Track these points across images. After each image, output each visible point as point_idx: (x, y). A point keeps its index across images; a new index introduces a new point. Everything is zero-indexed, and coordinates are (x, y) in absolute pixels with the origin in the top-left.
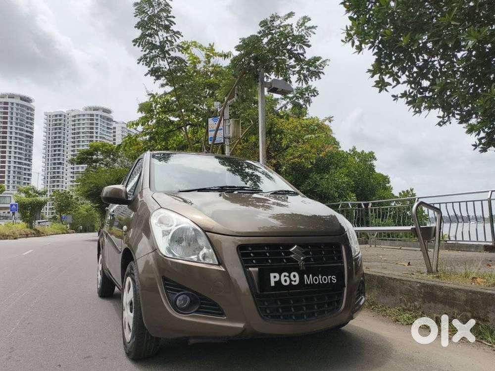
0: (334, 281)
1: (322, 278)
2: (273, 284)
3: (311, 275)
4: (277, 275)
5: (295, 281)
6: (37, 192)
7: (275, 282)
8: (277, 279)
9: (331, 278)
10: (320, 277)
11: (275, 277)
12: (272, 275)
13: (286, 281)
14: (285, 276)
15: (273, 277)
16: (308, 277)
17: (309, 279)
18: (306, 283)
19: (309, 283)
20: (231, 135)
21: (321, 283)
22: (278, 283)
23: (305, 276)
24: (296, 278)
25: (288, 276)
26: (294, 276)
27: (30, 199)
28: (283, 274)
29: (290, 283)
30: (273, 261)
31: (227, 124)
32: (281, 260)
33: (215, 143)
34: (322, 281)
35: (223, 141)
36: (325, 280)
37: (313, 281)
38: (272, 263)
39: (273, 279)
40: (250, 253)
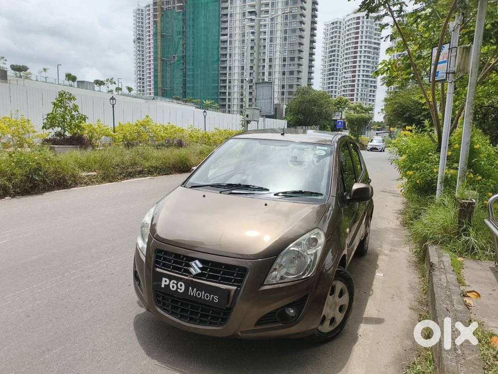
0: (216, 300)
1: (204, 295)
2: (163, 286)
3: (195, 289)
4: (168, 281)
5: (181, 290)
7: (165, 285)
8: (167, 283)
9: (213, 298)
10: (203, 293)
11: (166, 281)
12: (164, 279)
13: (173, 287)
14: (173, 283)
16: (193, 290)
17: (193, 292)
19: (192, 294)
22: (167, 286)
23: (190, 288)
24: (182, 288)
25: (176, 284)
26: (181, 285)
28: (172, 281)
29: (177, 289)
30: (175, 268)
31: (454, 54)
32: (179, 269)
33: (436, 80)
34: (204, 297)
35: (445, 78)
36: (207, 297)
37: (196, 294)
38: (173, 268)
39: (165, 282)
40: (161, 257)
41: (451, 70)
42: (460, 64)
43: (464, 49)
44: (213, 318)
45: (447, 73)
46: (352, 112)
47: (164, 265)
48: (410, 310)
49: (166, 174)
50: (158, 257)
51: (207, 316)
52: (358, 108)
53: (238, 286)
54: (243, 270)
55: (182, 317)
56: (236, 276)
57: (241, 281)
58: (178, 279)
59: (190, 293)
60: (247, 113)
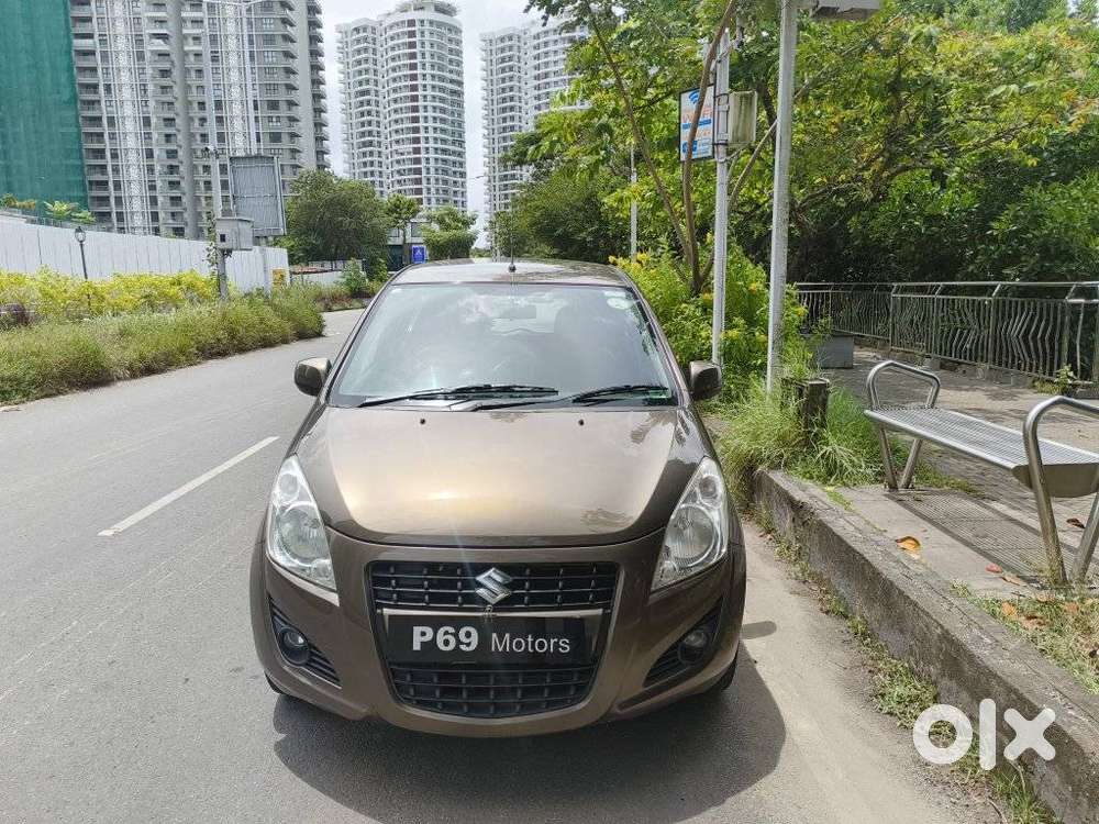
0: (564, 648)
1: (533, 643)
2: (417, 647)
3: (507, 635)
4: (429, 631)
5: (468, 645)
6: (458, 220)
7: (423, 643)
8: (429, 637)
9: (557, 644)
10: (530, 639)
11: (423, 634)
12: (417, 630)
13: (446, 643)
14: (446, 633)
15: (419, 633)
16: (501, 638)
17: (500, 644)
18: (493, 649)
19: (500, 649)
20: (729, 137)
21: (530, 650)
22: (430, 645)
23: (494, 635)
24: (471, 640)
25: (452, 634)
26: (468, 635)
27: (446, 235)
28: (442, 630)
29: (457, 647)
30: (435, 598)
31: (723, 107)
32: (452, 598)
33: (693, 157)
34: (533, 647)
35: (710, 154)
36: (541, 645)
37: (511, 647)
38: (431, 601)
39: (420, 637)
40: (390, 579)
41: (721, 138)
42: (738, 128)
43: (741, 97)
44: (553, 691)
45: (714, 144)
46: (435, 227)
47: (401, 598)
48: (793, 597)
49: (47, 396)
50: (377, 581)
51: (540, 690)
52: (447, 220)
53: (605, 607)
54: (607, 571)
55: (474, 710)
56: (597, 586)
57: (610, 595)
58: (457, 623)
59: (496, 647)
60: (219, 230)
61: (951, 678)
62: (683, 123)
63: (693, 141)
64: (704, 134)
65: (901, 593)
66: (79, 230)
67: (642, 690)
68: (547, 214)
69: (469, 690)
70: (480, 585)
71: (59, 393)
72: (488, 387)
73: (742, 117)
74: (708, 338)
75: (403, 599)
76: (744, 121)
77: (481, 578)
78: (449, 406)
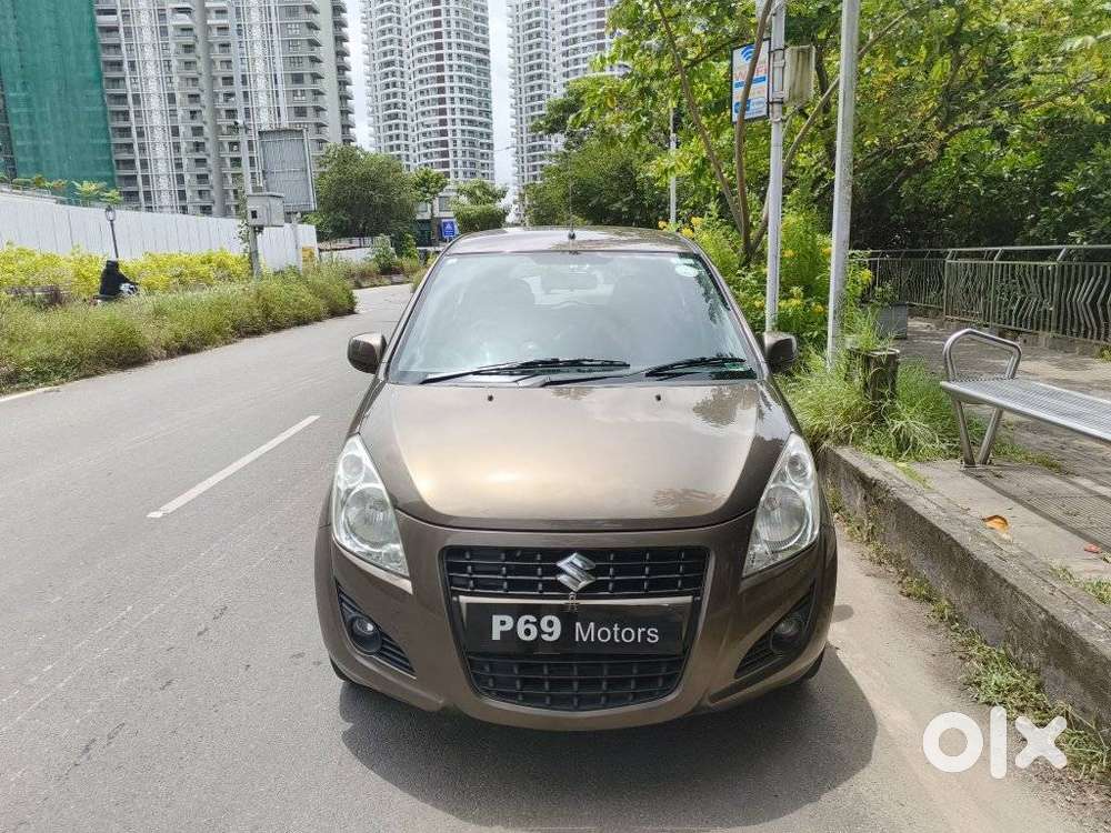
0: (653, 638)
1: (620, 633)
2: (496, 636)
3: (592, 624)
4: (509, 620)
5: (551, 634)
6: (490, 194)
7: (502, 633)
8: (509, 627)
9: (644, 634)
10: (616, 629)
11: (503, 623)
13: (528, 632)
14: (527, 622)
15: (498, 622)
16: (585, 628)
17: (585, 633)
18: (577, 639)
19: (585, 639)
20: (785, 94)
21: (617, 641)
22: (511, 635)
24: (553, 629)
25: (533, 623)
26: (550, 624)
27: (479, 208)
28: (522, 619)
29: (538, 637)
30: (514, 585)
31: (780, 63)
32: (532, 585)
33: (746, 117)
34: (619, 637)
35: (764, 113)
36: (628, 635)
37: (596, 637)
38: (509, 589)
39: (499, 626)
40: (467, 564)
41: (777, 95)
42: (794, 85)
43: (798, 52)
44: (640, 682)
45: (768, 103)
47: (478, 584)
48: (871, 579)
49: (86, 376)
50: (452, 567)
51: (625, 682)
52: (477, 192)
53: (696, 594)
54: (696, 557)
55: (556, 702)
56: (686, 571)
57: (699, 581)
58: (538, 612)
59: (580, 636)
60: (251, 206)
61: (1057, 667)
62: (735, 81)
63: (746, 100)
64: (759, 93)
65: (997, 576)
66: (109, 209)
67: (733, 681)
68: (581, 184)
69: (551, 681)
70: (561, 571)
71: (97, 373)
72: (556, 362)
73: (799, 74)
74: (762, 308)
75: (481, 587)
76: (802, 78)
77: (562, 564)
78: (516, 381)
